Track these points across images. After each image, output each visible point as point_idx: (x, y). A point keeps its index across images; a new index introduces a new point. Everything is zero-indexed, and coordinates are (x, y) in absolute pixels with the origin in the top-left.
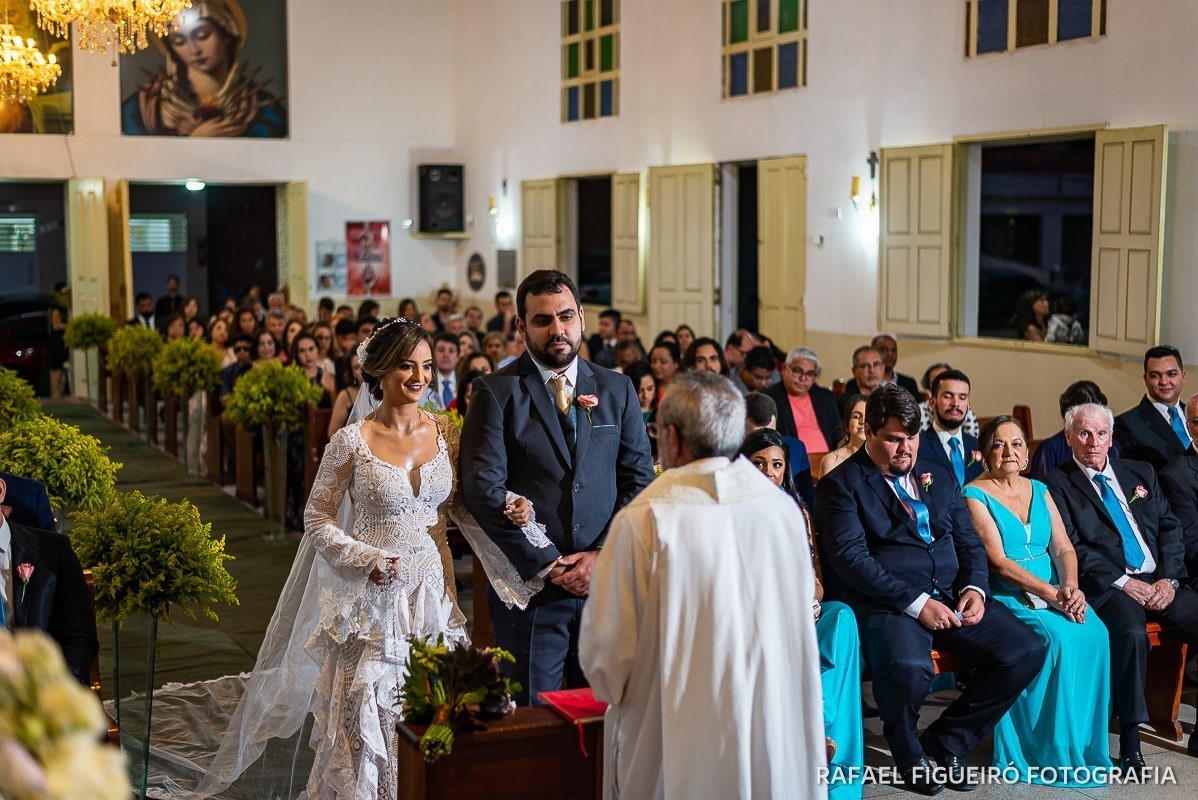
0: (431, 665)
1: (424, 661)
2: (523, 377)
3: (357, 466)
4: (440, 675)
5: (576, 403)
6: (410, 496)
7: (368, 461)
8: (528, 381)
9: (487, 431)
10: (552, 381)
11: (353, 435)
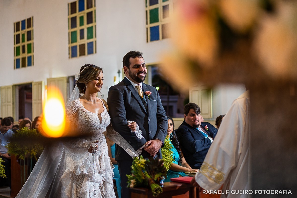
3: (80, 113)
6: (99, 123)
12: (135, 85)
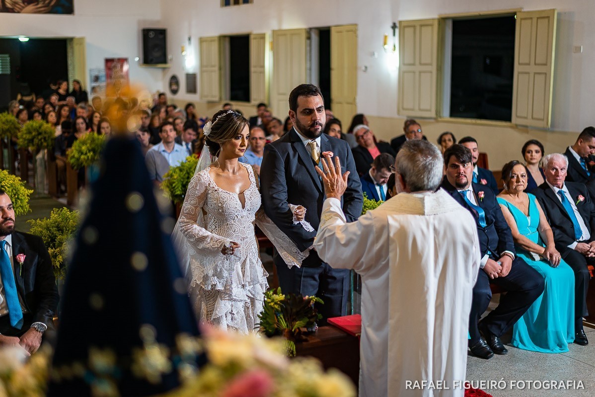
0: (276, 307)
1: (272, 304)
2: (292, 143)
3: (209, 194)
4: (282, 311)
5: (321, 156)
6: (241, 208)
7: (216, 191)
8: (295, 145)
9: (276, 173)
10: (309, 144)
11: (206, 176)
12: (307, 142)
